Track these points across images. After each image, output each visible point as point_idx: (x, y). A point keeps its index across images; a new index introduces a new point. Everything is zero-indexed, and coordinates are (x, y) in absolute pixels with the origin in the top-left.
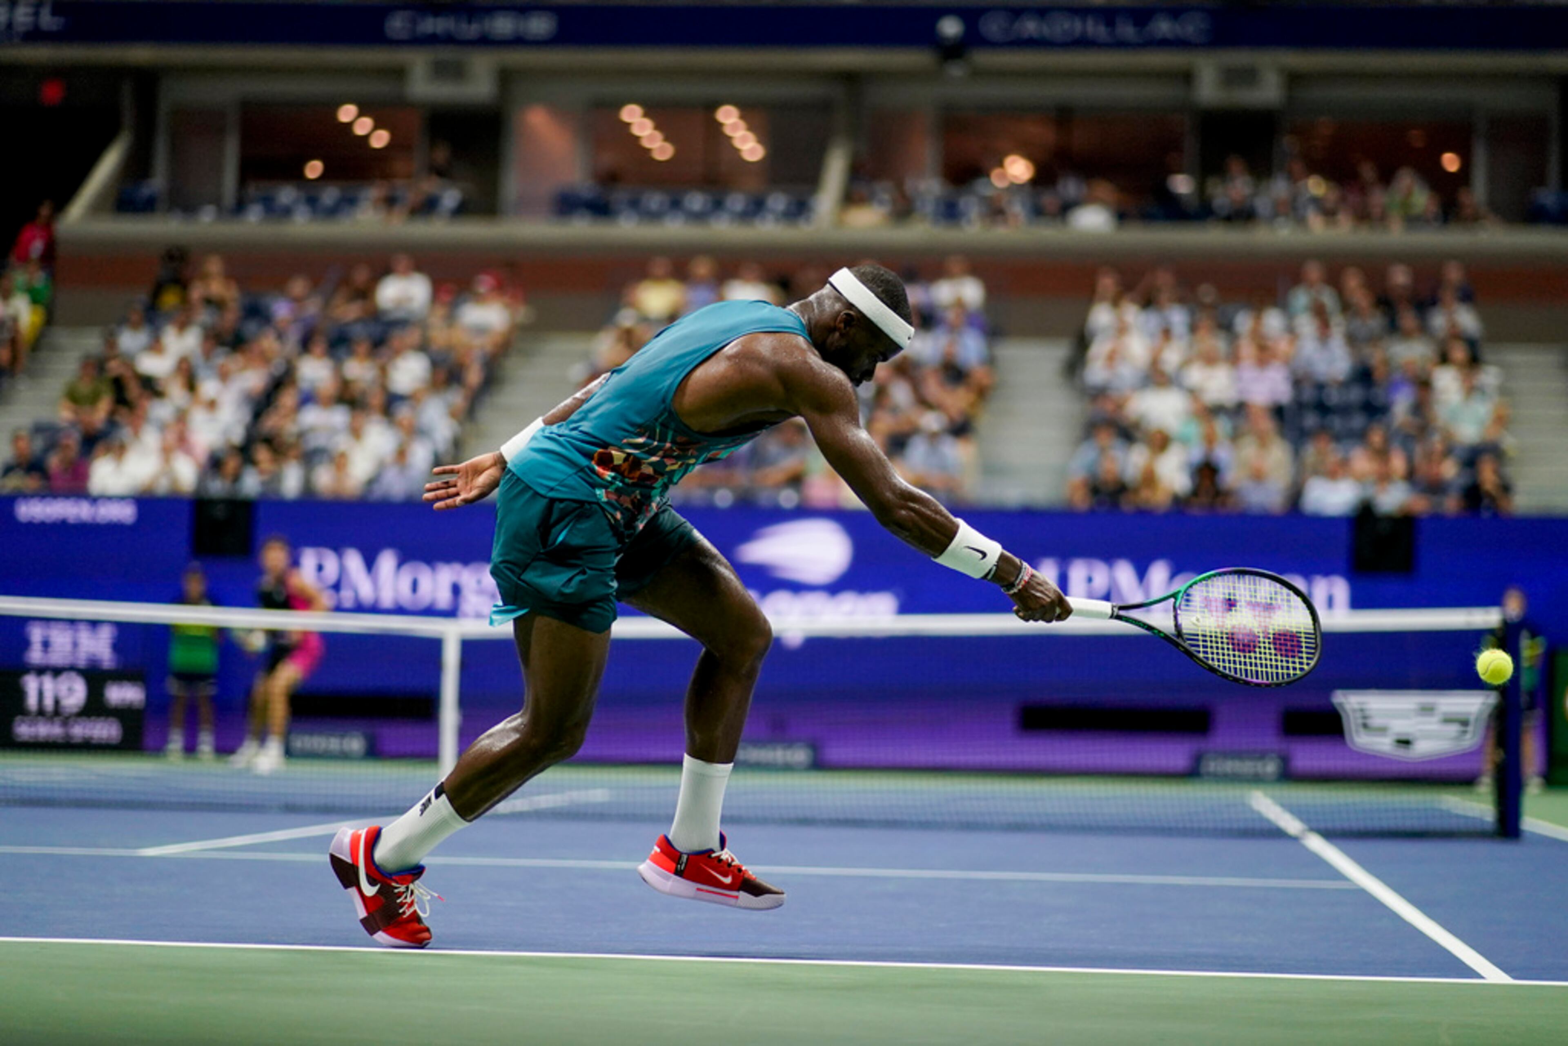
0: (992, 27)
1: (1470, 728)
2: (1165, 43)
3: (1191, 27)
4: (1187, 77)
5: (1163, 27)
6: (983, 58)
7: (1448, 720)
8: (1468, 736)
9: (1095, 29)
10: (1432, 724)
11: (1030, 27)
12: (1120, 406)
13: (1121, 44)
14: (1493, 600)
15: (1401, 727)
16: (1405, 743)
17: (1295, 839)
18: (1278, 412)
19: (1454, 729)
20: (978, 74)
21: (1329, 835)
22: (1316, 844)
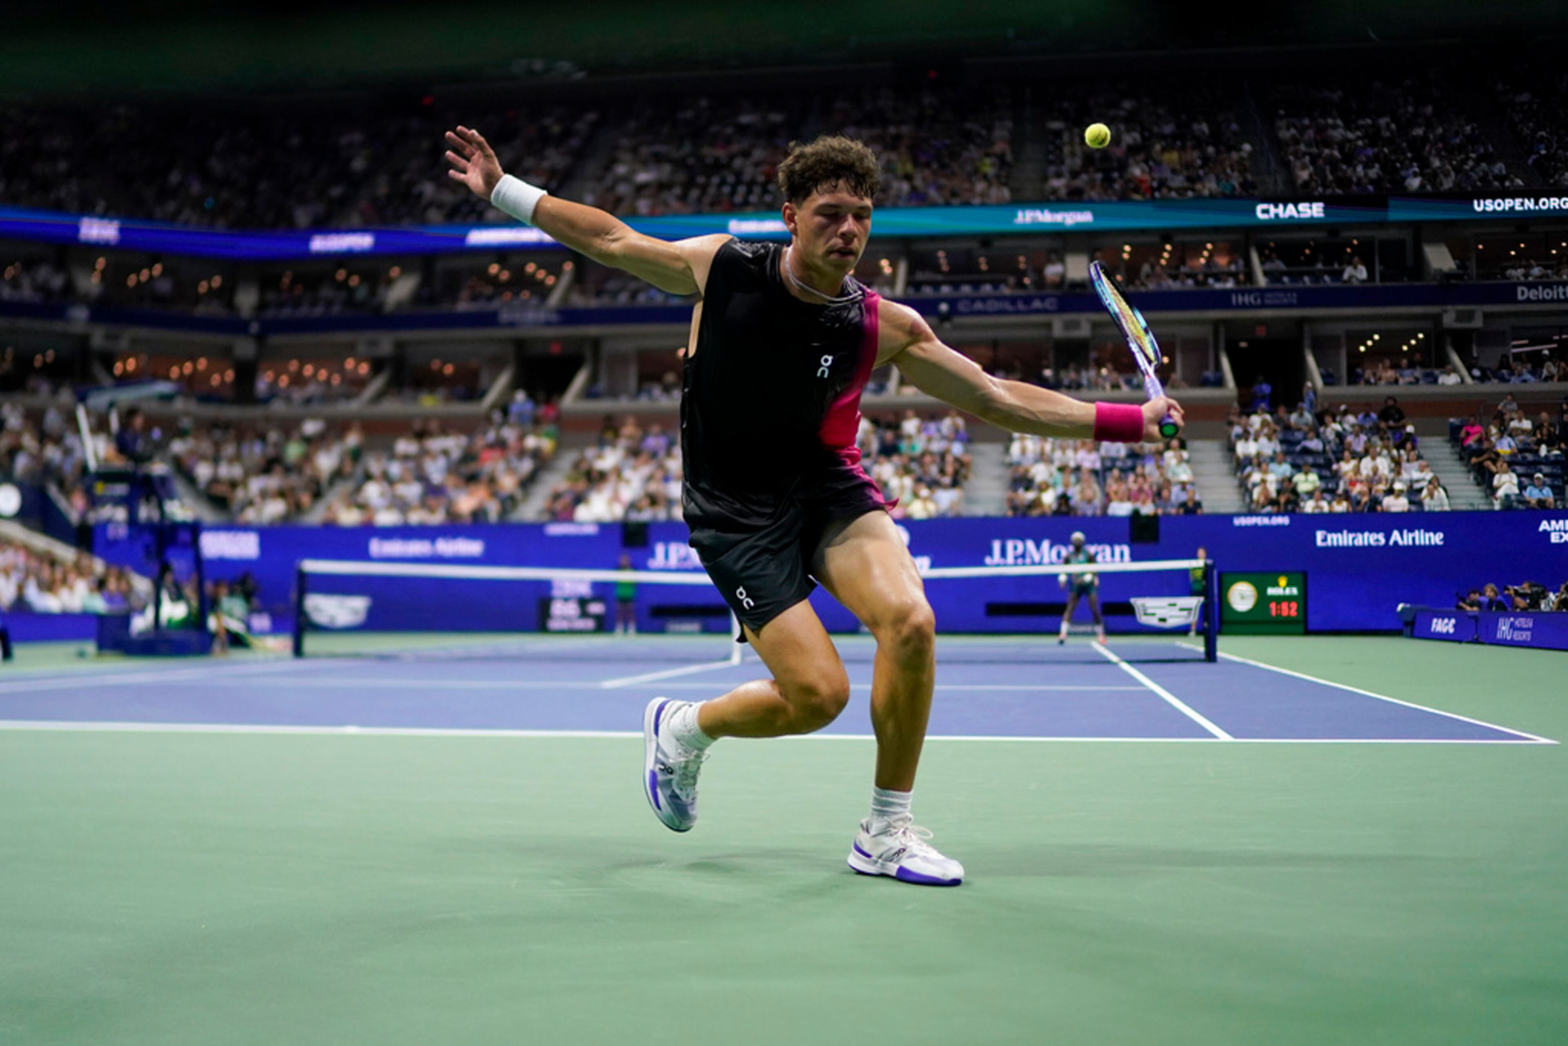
0: (961, 307)
1: (1193, 612)
2: (1037, 311)
3: (1048, 304)
4: (1049, 326)
5: (1037, 304)
6: (958, 320)
7: (1182, 610)
8: (1192, 617)
9: (1008, 306)
10: (1175, 611)
11: (979, 306)
12: (1027, 471)
13: (1018, 312)
14: (1194, 556)
15: (1161, 613)
16: (1163, 620)
17: (1116, 664)
18: (1094, 472)
19: (1185, 613)
20: (956, 328)
21: (1130, 662)
22: (1125, 666)
